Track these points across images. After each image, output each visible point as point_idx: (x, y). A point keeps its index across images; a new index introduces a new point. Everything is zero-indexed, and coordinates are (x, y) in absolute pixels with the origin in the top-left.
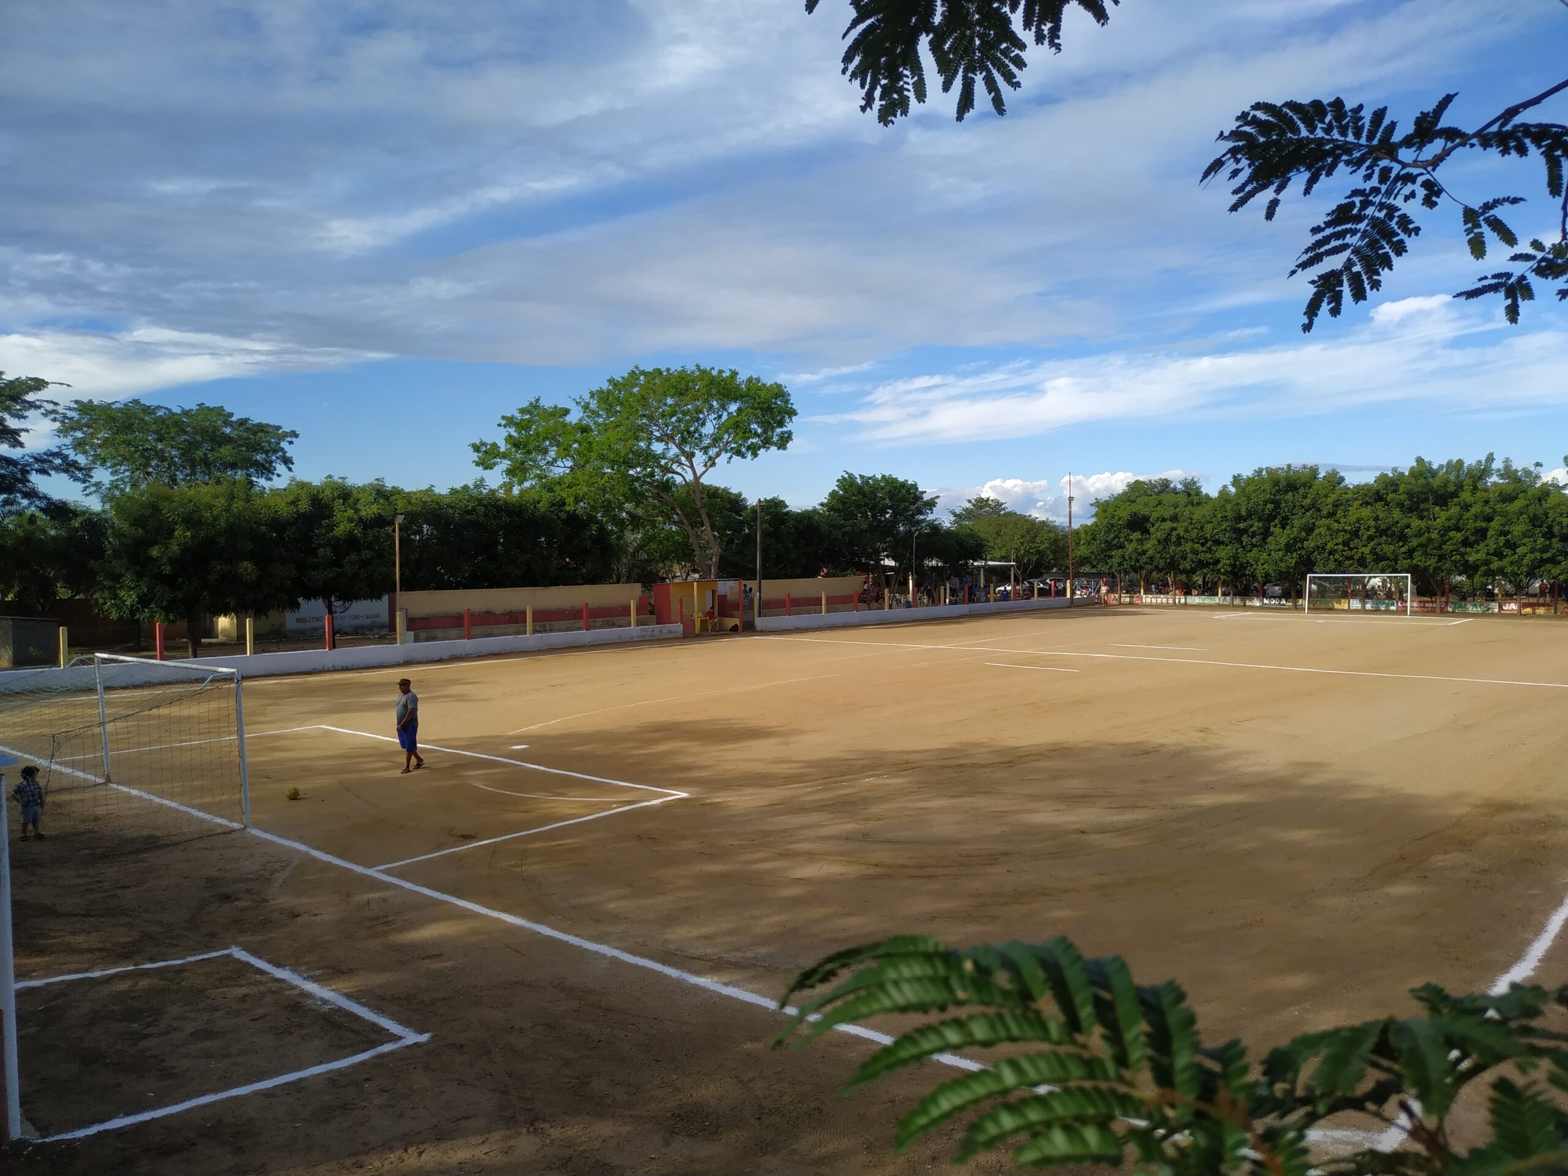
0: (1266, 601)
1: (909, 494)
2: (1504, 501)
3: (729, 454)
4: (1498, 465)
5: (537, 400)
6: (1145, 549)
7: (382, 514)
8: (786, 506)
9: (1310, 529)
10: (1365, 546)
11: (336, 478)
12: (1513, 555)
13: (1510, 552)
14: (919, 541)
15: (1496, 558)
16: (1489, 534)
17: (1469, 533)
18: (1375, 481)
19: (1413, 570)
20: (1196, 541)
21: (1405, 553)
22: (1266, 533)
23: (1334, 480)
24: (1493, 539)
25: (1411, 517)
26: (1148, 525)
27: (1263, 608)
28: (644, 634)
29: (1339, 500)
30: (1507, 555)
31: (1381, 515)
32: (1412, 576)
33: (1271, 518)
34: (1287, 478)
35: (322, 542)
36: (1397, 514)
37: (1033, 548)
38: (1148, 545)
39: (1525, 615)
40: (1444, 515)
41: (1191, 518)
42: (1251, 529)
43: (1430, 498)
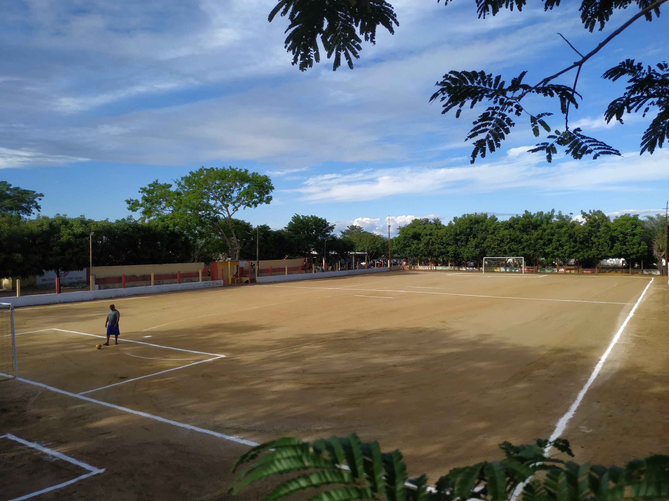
0: (468, 268)
1: (323, 223)
2: (559, 228)
3: (244, 206)
4: (556, 213)
5: (157, 181)
6: (419, 247)
7: (84, 231)
8: (270, 229)
9: (484, 239)
10: (506, 246)
11: (61, 215)
12: (563, 249)
13: (562, 248)
14: (327, 243)
15: (556, 251)
16: (553, 241)
17: (546, 240)
18: (509, 220)
19: (524, 255)
20: (439, 244)
21: (521, 249)
22: (467, 241)
23: (494, 219)
24: (555, 243)
25: (523, 234)
26: (420, 237)
27: (466, 271)
28: (205, 285)
29: (496, 227)
30: (560, 249)
31: (512, 233)
32: (524, 258)
33: (469, 234)
34: (475, 218)
35: (55, 244)
36: (518, 233)
37: (374, 247)
38: (421, 246)
39: (567, 273)
40: (536, 233)
41: (437, 234)
42: (461, 239)
43: (531, 226)
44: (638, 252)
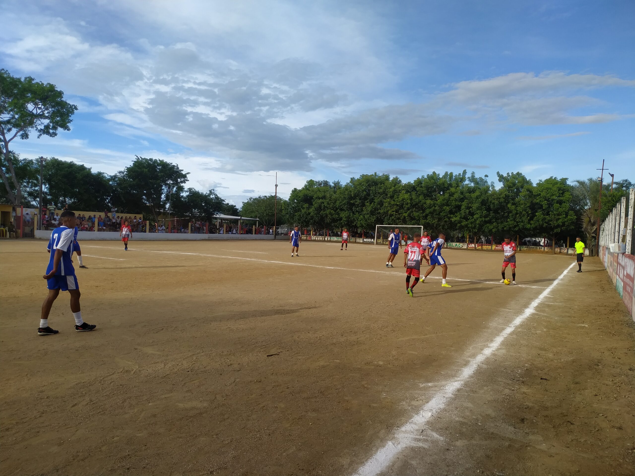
0: (365, 240)
1: (173, 170)
2: (470, 192)
6: (309, 212)
10: (405, 213)
13: (471, 217)
15: (465, 220)
16: (462, 208)
17: (452, 207)
18: (414, 182)
21: (423, 217)
22: (363, 206)
23: (396, 182)
25: (427, 199)
26: (312, 201)
27: (363, 243)
29: (397, 190)
30: (469, 219)
31: (414, 197)
34: (374, 179)
36: (421, 197)
39: (478, 250)
40: (441, 198)
41: (330, 197)
42: (356, 203)
43: (437, 190)
44: (564, 224)
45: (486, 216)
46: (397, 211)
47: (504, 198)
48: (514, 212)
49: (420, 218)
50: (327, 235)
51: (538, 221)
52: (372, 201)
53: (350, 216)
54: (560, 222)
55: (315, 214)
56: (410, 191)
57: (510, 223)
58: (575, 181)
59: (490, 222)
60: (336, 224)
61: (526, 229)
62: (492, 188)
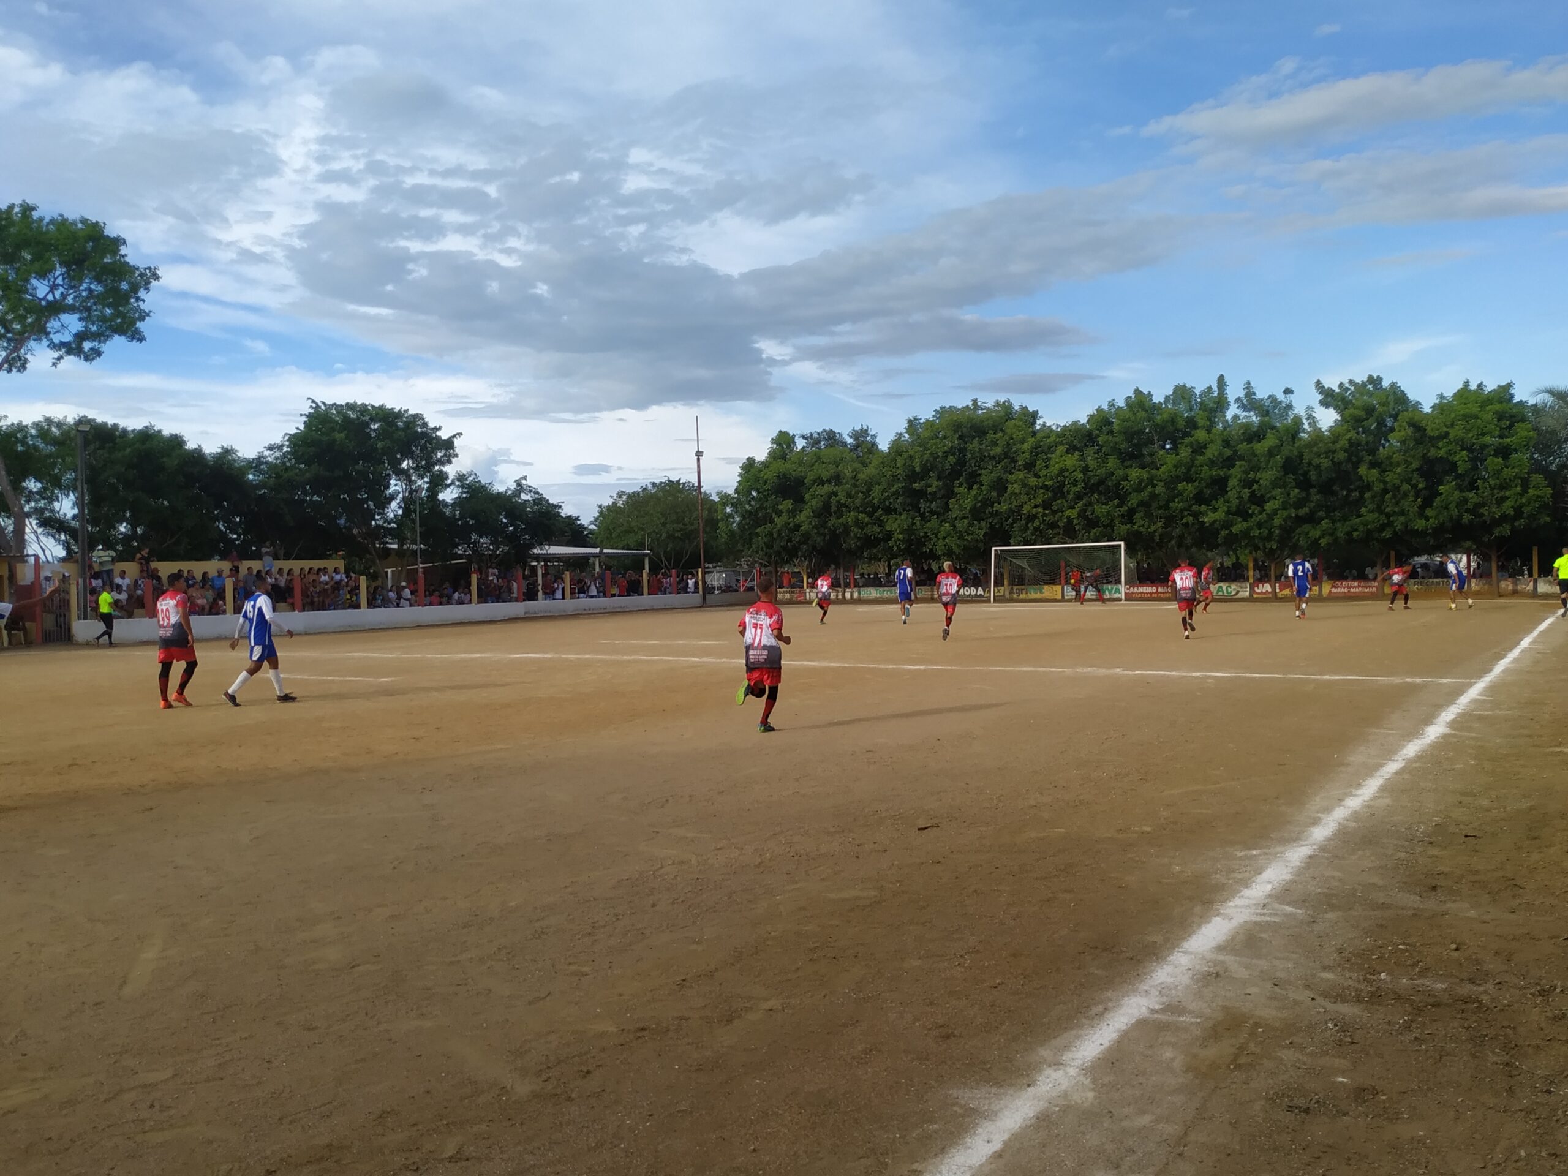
1: (411, 429)
2: (1249, 440)
4: (1234, 392)
9: (1000, 486)
12: (1260, 513)
13: (1257, 510)
15: (1240, 519)
16: (1230, 484)
17: (1203, 484)
18: (1084, 422)
19: (1129, 537)
21: (1123, 516)
24: (1235, 492)
25: (1130, 466)
26: (803, 489)
29: (1038, 445)
31: (1092, 464)
32: (1126, 545)
34: (972, 421)
38: (802, 517)
39: (1281, 598)
40: (1171, 460)
41: (854, 478)
42: (929, 490)
43: (1155, 439)
44: (1519, 511)
45: (1299, 504)
46: (1046, 505)
47: (1346, 451)
48: (1378, 487)
49: (1112, 520)
50: (847, 585)
51: (1446, 508)
52: (973, 480)
53: (914, 527)
54: (1508, 507)
55: (813, 527)
56: (1079, 445)
57: (1367, 518)
58: (1543, 392)
59: (1311, 519)
60: (875, 551)
61: (1416, 533)
62: (1309, 424)
